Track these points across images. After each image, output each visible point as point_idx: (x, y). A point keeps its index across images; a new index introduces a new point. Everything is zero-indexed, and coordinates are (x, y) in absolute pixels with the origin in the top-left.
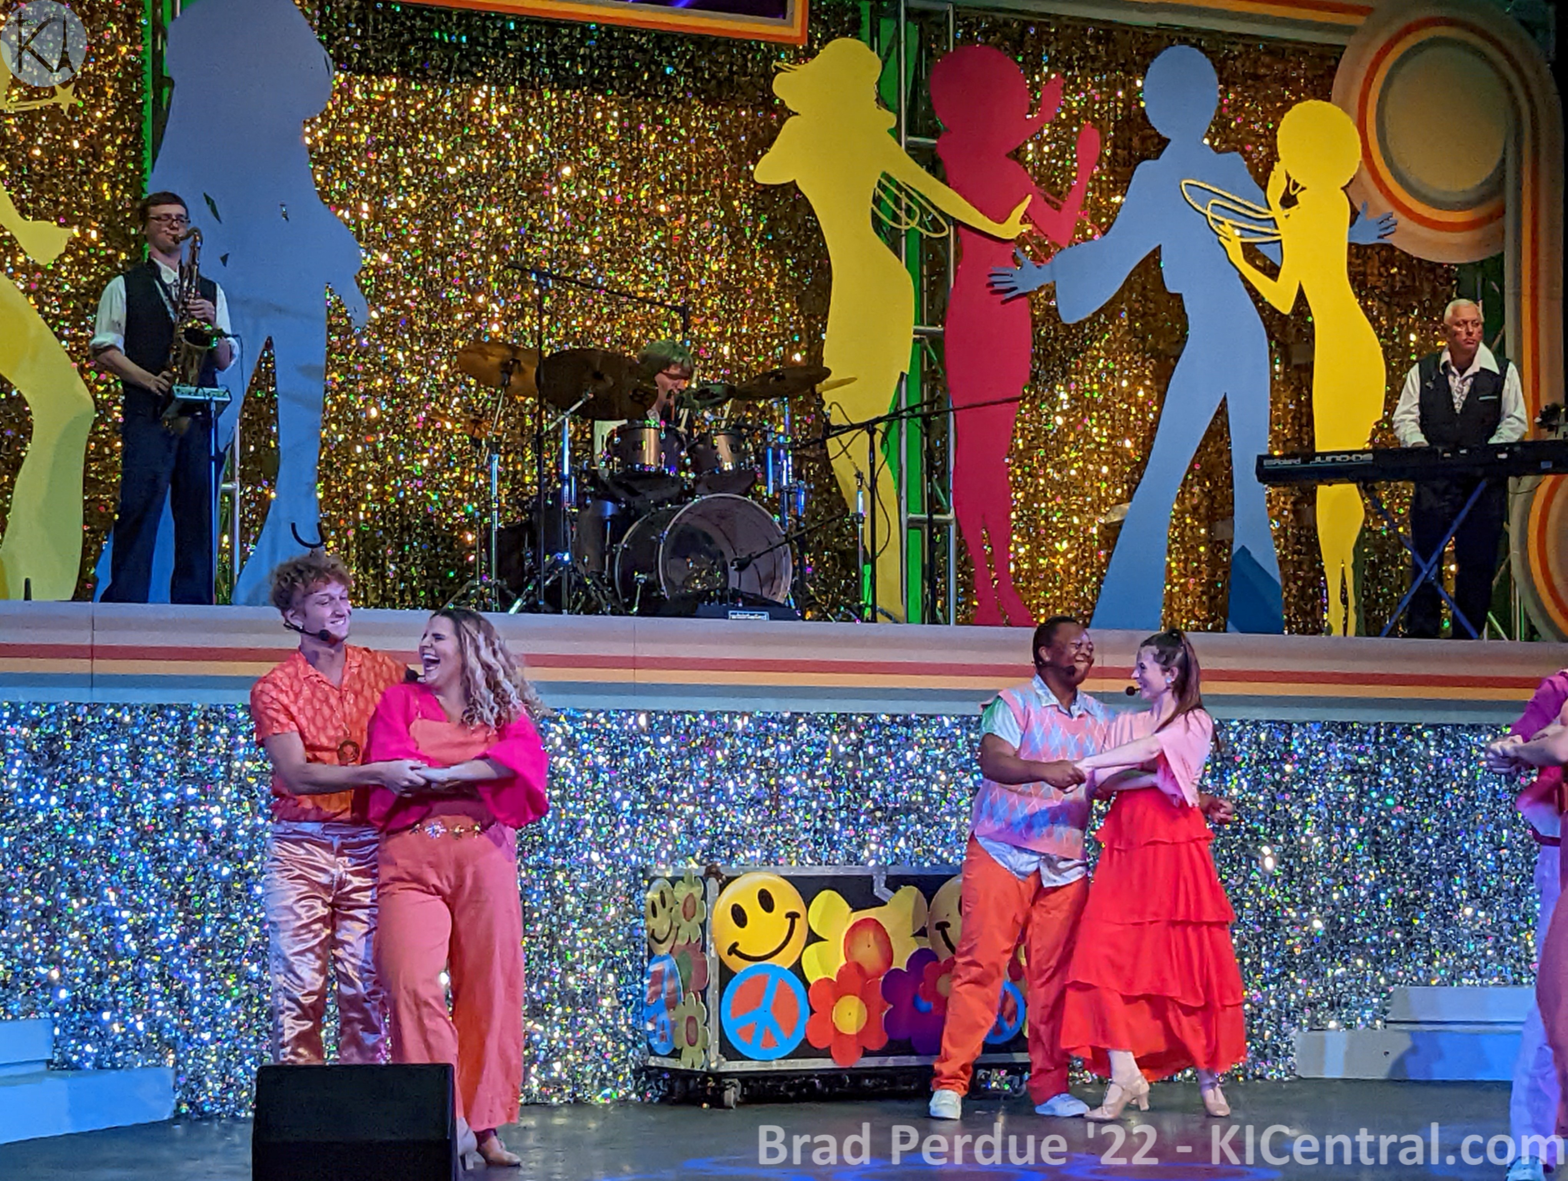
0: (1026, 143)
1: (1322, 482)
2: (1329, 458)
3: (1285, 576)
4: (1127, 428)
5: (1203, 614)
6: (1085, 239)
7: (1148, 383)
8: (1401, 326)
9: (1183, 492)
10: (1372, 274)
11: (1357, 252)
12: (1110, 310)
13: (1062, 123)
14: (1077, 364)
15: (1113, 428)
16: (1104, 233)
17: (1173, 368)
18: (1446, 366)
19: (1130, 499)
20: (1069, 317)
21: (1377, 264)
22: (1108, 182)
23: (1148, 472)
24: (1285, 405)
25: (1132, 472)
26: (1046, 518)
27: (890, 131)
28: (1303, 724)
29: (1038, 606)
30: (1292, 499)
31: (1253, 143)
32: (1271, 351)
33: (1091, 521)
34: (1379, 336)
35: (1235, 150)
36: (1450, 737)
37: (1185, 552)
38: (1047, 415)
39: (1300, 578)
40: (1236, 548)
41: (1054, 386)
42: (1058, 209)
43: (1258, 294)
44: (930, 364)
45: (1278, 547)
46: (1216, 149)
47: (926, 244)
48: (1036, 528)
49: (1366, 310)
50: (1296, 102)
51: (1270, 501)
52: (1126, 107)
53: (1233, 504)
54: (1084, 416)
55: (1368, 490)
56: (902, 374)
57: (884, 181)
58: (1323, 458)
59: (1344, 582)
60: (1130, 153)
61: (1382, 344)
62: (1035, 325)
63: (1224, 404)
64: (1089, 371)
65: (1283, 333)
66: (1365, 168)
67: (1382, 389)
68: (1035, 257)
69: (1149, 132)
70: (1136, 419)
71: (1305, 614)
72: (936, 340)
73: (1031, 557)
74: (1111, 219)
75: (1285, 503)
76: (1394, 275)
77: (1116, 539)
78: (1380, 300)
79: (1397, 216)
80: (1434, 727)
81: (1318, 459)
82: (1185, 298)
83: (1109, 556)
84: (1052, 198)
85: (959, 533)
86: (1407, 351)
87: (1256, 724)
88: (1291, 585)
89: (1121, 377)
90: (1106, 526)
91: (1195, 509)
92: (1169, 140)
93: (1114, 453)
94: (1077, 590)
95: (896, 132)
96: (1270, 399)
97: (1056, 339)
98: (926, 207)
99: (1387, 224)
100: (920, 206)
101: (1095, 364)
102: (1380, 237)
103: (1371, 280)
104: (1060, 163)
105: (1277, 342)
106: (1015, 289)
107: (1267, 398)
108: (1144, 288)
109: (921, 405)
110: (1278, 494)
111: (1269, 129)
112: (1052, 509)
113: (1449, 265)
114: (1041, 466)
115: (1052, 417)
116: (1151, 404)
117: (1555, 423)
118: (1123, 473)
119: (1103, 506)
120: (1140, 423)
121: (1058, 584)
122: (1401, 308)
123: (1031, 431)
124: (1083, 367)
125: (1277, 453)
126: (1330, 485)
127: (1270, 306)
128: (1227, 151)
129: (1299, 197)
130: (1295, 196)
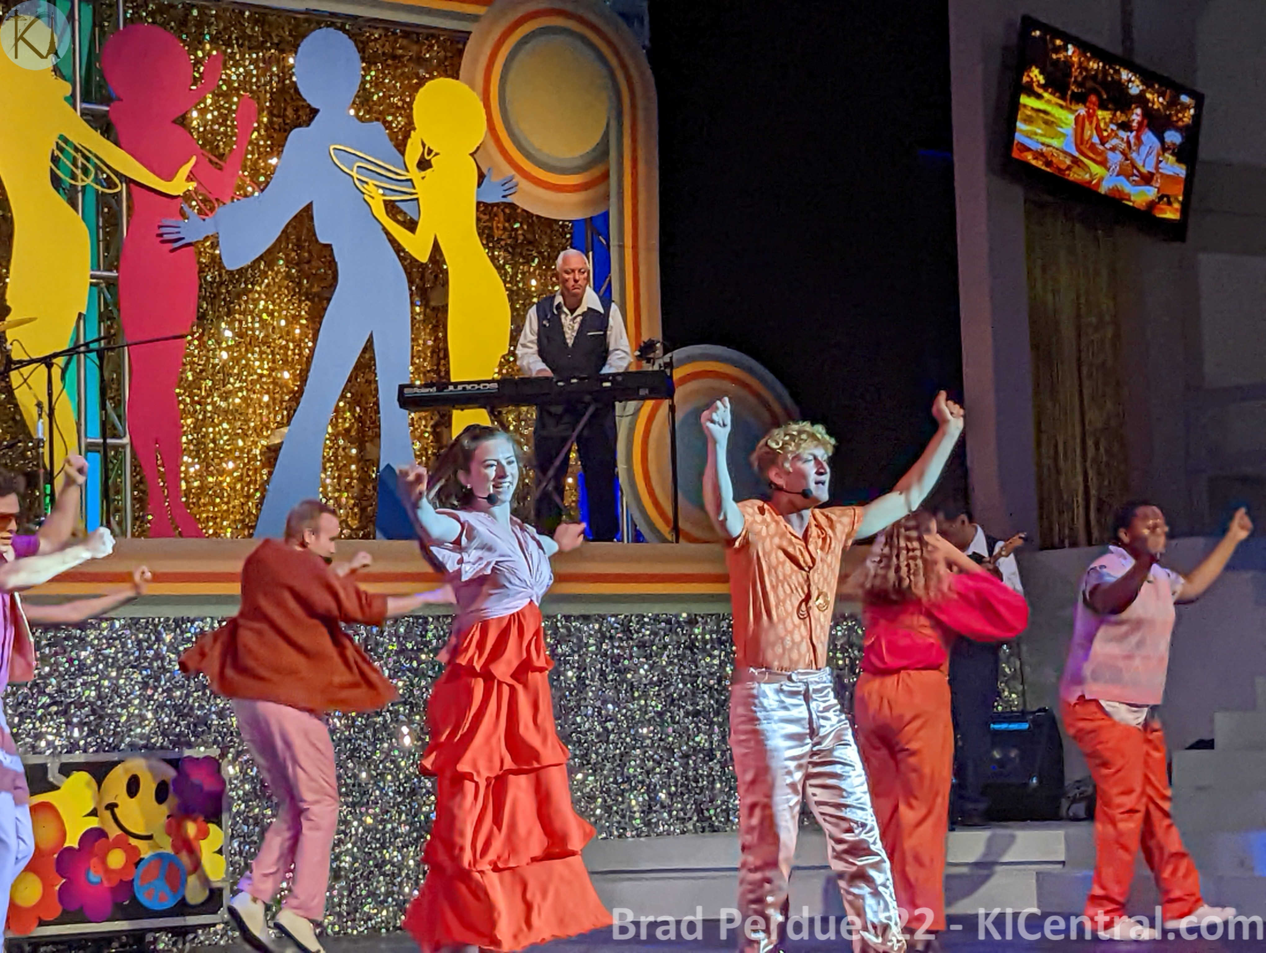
0: (190, 111)
1: (455, 408)
2: (460, 387)
4: (285, 362)
5: (354, 524)
6: (246, 196)
7: (304, 322)
8: (523, 273)
10: (498, 228)
11: (484, 209)
12: (268, 257)
13: (223, 94)
14: (240, 306)
15: (274, 361)
16: (262, 190)
17: (325, 309)
18: (559, 307)
19: (288, 423)
20: (231, 264)
21: (502, 219)
22: (266, 146)
23: (303, 400)
24: (425, 341)
25: (291, 400)
26: (214, 441)
27: (67, 99)
29: (208, 519)
30: (432, 423)
31: (393, 115)
32: (411, 295)
33: (255, 443)
34: (505, 282)
35: (377, 119)
37: (338, 470)
38: (214, 350)
40: (382, 466)
41: (219, 325)
42: (221, 169)
43: (399, 245)
44: (106, 304)
46: (361, 119)
47: (101, 198)
48: (205, 450)
49: (493, 259)
50: (429, 79)
52: (281, 81)
53: (379, 427)
54: (247, 351)
56: (80, 314)
57: (61, 143)
58: (456, 387)
60: (284, 121)
61: (507, 289)
62: (201, 271)
63: (370, 341)
64: (251, 312)
65: (422, 278)
66: (489, 135)
67: (508, 326)
68: (200, 212)
69: (301, 103)
70: (294, 354)
72: (111, 284)
73: (200, 476)
74: (268, 178)
75: (425, 426)
76: (517, 229)
77: (276, 459)
78: (506, 250)
79: (518, 178)
81: (451, 388)
82: (334, 247)
83: (270, 473)
84: (215, 160)
85: (133, 457)
86: (529, 295)
89: (280, 317)
90: (268, 448)
91: (348, 431)
92: (318, 110)
93: (274, 383)
94: (242, 505)
95: (71, 100)
97: (221, 283)
98: (102, 166)
99: (508, 185)
100: (96, 166)
101: (256, 306)
102: (504, 197)
103: (497, 234)
104: (222, 129)
105: (417, 286)
106: (183, 238)
107: (409, 335)
108: (299, 239)
109: (98, 341)
110: (420, 418)
111: (407, 102)
112: (219, 432)
113: (564, 221)
114: (208, 396)
115: (217, 353)
116: (307, 340)
117: (651, 355)
118: (282, 401)
119: (264, 429)
120: (297, 357)
121: (225, 500)
122: (524, 258)
123: (199, 365)
124: (245, 309)
125: (418, 383)
126: (462, 410)
127: (410, 255)
128: (370, 120)
129: (433, 161)
130: (429, 161)
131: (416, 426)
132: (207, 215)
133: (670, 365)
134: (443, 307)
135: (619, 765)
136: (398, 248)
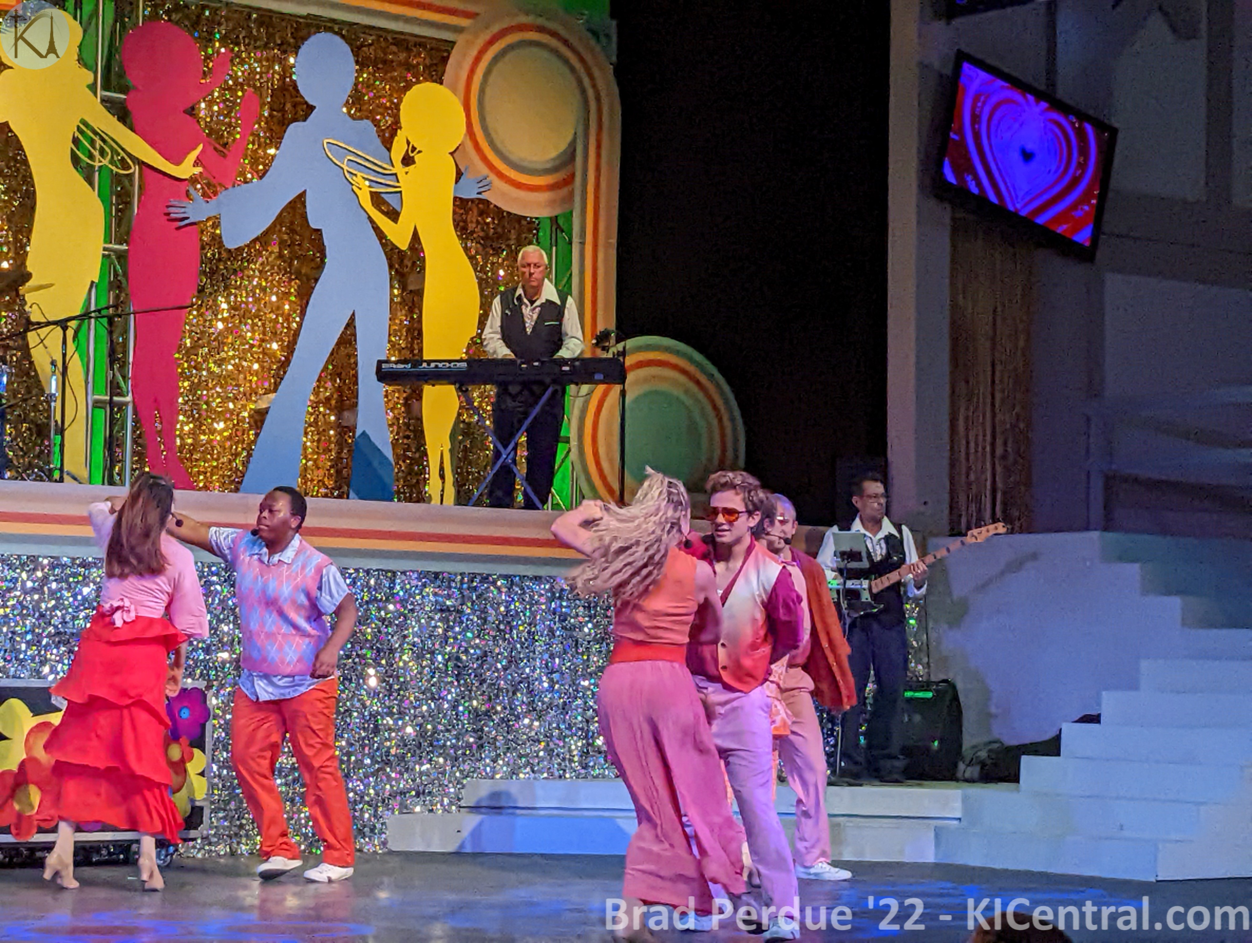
0: (199, 102)
1: (426, 382)
2: (433, 365)
3: (397, 457)
4: (275, 334)
5: (330, 483)
6: (246, 182)
8: (493, 264)
9: (318, 387)
10: (472, 222)
11: (460, 204)
12: (263, 239)
13: (229, 89)
15: (264, 334)
16: (261, 178)
17: (313, 288)
18: (520, 298)
19: (275, 390)
20: (230, 244)
21: (476, 214)
22: (265, 137)
23: (291, 370)
24: (401, 321)
25: (278, 369)
26: (207, 403)
27: (89, 87)
28: (404, 573)
29: (199, 473)
30: (405, 395)
31: (382, 114)
32: (391, 279)
33: (244, 407)
34: (475, 270)
35: (367, 118)
36: (517, 585)
37: (318, 434)
38: (211, 320)
39: (409, 458)
40: (358, 432)
41: (216, 297)
42: (225, 156)
43: (382, 232)
44: (116, 275)
45: (392, 432)
46: (352, 117)
47: (116, 178)
48: (199, 411)
49: (466, 249)
50: (416, 83)
51: (386, 396)
52: (281, 79)
53: (357, 397)
54: (240, 322)
55: (462, 390)
56: (92, 282)
57: (82, 126)
58: (429, 365)
59: (442, 463)
60: (283, 115)
61: (477, 277)
62: (203, 248)
63: (352, 318)
64: (246, 287)
65: (401, 264)
66: (468, 138)
67: (477, 311)
68: (204, 195)
70: (283, 327)
71: (411, 487)
73: (193, 433)
74: (267, 167)
75: (398, 398)
76: (488, 224)
77: (263, 422)
78: (479, 243)
79: (493, 177)
80: (506, 577)
81: (425, 365)
82: (324, 233)
83: (257, 435)
84: (220, 148)
85: (135, 413)
86: (497, 284)
87: (368, 572)
88: (401, 462)
89: (272, 293)
90: (256, 411)
91: (328, 399)
92: (315, 107)
93: (264, 353)
94: (230, 462)
95: (93, 88)
96: (388, 316)
97: (220, 260)
98: (116, 149)
99: (483, 183)
100: (112, 149)
101: (251, 282)
102: (479, 193)
103: (471, 226)
104: (227, 120)
105: (397, 271)
106: (187, 218)
108: (292, 223)
109: (107, 308)
110: (393, 391)
111: (394, 103)
112: (212, 396)
113: (531, 218)
114: (204, 361)
115: (214, 323)
116: (294, 315)
117: (607, 344)
118: (270, 369)
119: (253, 395)
120: (285, 330)
121: (215, 456)
122: (494, 249)
123: (197, 333)
124: (241, 283)
125: (393, 359)
126: (433, 385)
127: (392, 242)
128: (361, 118)
129: (417, 158)
130: (413, 157)
131: (390, 398)
132: (210, 198)
133: (623, 353)
134: (418, 290)
135: (562, 713)
136: (380, 234)
